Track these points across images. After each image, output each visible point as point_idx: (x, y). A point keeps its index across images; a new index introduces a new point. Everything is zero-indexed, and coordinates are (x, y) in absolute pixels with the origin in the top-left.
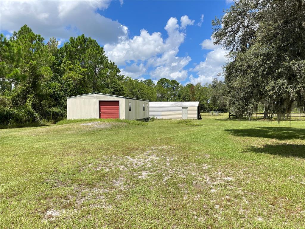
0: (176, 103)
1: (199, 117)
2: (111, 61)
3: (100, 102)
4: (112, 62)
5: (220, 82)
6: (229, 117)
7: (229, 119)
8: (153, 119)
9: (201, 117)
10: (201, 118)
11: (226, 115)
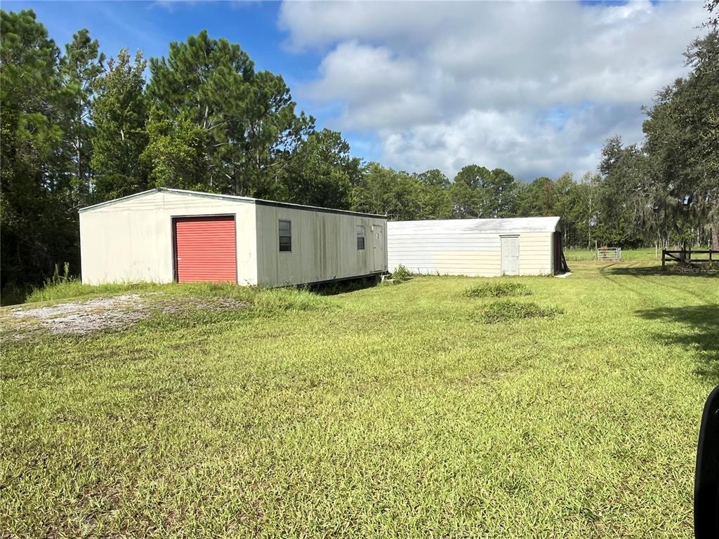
0: (484, 224)
1: (560, 266)
2: (303, 114)
3: (176, 220)
4: (307, 116)
5: (630, 152)
6: (663, 263)
7: (664, 271)
8: (404, 276)
9: (565, 266)
10: (566, 270)
11: (651, 257)
